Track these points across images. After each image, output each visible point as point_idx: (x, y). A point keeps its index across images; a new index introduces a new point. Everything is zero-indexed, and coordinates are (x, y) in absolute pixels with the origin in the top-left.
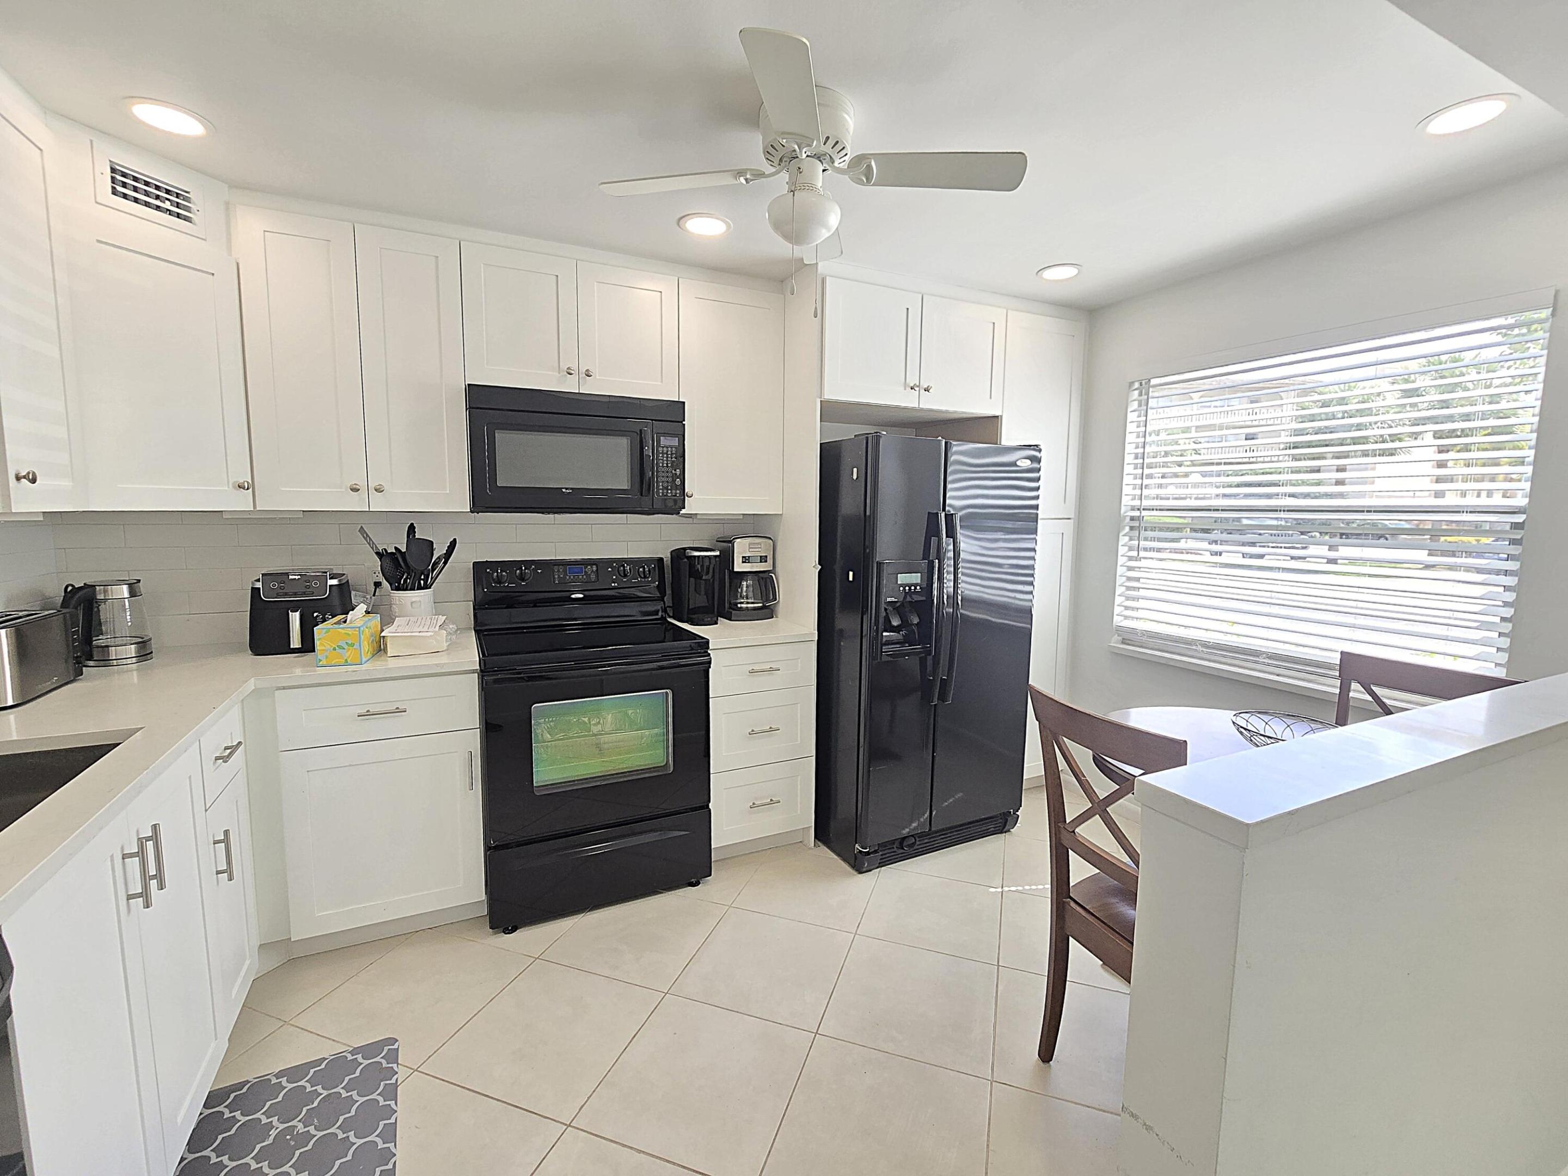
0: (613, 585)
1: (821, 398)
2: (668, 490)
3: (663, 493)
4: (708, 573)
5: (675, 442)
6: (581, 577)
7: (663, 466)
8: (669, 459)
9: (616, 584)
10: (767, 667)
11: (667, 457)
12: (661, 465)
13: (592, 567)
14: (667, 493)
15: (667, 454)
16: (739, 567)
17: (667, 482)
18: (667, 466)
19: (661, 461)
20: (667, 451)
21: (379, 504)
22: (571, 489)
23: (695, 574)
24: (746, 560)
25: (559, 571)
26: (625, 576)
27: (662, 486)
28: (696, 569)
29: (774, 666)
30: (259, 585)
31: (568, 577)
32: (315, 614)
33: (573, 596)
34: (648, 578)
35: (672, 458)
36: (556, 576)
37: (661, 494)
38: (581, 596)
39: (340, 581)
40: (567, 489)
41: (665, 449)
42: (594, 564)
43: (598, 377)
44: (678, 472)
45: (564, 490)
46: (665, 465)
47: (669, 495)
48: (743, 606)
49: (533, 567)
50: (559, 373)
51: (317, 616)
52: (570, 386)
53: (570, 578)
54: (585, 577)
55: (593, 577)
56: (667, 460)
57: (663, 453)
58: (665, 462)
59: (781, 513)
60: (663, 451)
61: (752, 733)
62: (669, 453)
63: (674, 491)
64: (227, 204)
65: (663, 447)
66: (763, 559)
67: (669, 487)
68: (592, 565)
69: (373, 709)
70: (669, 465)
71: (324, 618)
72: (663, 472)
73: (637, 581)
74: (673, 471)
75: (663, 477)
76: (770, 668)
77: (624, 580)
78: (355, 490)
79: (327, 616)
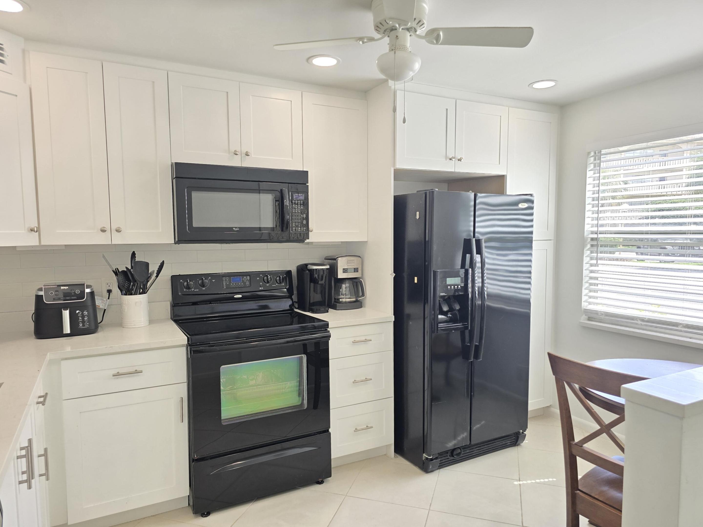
0: (260, 288)
1: (394, 167)
2: (298, 227)
3: (295, 230)
4: (322, 280)
5: (302, 196)
6: (240, 284)
7: (295, 213)
8: (299, 208)
9: (262, 288)
10: (363, 338)
12: (294, 211)
13: (247, 277)
14: (298, 229)
15: (297, 204)
16: (341, 275)
17: (298, 222)
19: (294, 209)
21: (118, 240)
22: (239, 228)
23: (313, 280)
24: (345, 271)
25: (226, 280)
26: (268, 282)
27: (295, 225)
28: (315, 277)
29: (368, 338)
30: (42, 293)
31: (232, 284)
32: (77, 312)
33: (235, 296)
34: (282, 283)
36: (224, 284)
37: (294, 230)
38: (240, 296)
39: (91, 290)
42: (248, 275)
43: (253, 156)
44: (305, 216)
45: (234, 229)
47: (299, 230)
48: (344, 300)
49: (210, 278)
50: (229, 154)
51: (78, 313)
52: (236, 162)
53: (233, 284)
54: (242, 284)
55: (248, 283)
58: (297, 210)
59: (367, 240)
60: (295, 203)
61: (355, 382)
62: (299, 204)
63: (302, 228)
64: (24, 51)
65: (295, 200)
66: (356, 270)
67: (299, 226)
68: (246, 276)
69: (121, 371)
70: (299, 211)
71: (82, 314)
72: (295, 216)
73: (275, 285)
74: (301, 215)
75: (295, 219)
76: (366, 339)
77: (267, 285)
78: (103, 231)
79: (84, 313)
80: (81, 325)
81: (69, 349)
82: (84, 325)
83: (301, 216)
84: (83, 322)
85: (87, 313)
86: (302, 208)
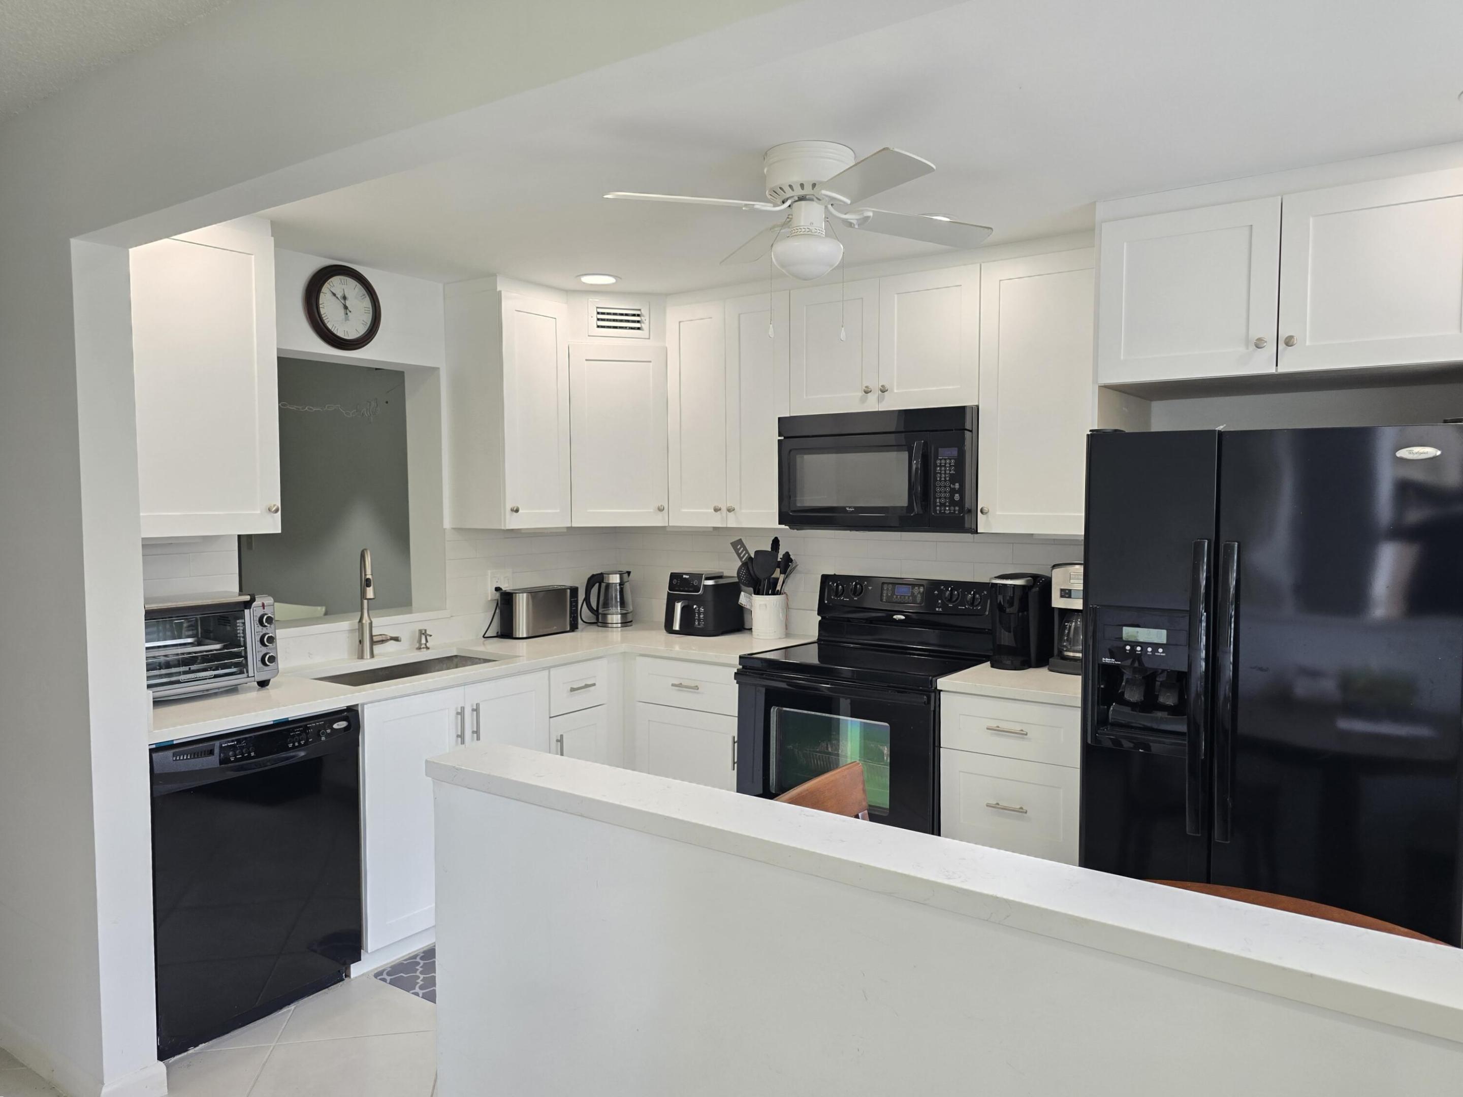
0: (937, 609)
1: (1100, 380)
2: (946, 506)
3: (940, 511)
5: (954, 452)
6: (907, 598)
7: (940, 481)
8: (948, 472)
9: (940, 609)
11: (945, 471)
12: (938, 479)
13: (919, 588)
14: (945, 510)
15: (945, 466)
16: (1058, 602)
17: (945, 498)
18: (945, 481)
19: (939, 475)
20: (945, 464)
22: (855, 507)
24: (1067, 594)
25: (888, 589)
26: (950, 600)
27: (940, 502)
28: (999, 599)
31: (895, 597)
32: (694, 607)
33: (895, 617)
34: (977, 605)
35: (950, 471)
36: (885, 595)
37: (938, 512)
38: (903, 617)
39: (715, 582)
40: (850, 507)
41: (943, 461)
42: (922, 585)
43: (895, 391)
44: (957, 486)
45: (848, 509)
46: (943, 479)
47: (947, 512)
48: (1071, 654)
49: (865, 583)
50: (859, 393)
51: (696, 608)
52: (866, 406)
53: (897, 597)
54: (911, 598)
55: (918, 598)
56: (945, 473)
57: (941, 466)
58: (943, 475)
60: (941, 463)
62: (948, 465)
63: (952, 508)
65: (941, 460)
67: (947, 504)
68: (919, 586)
69: (685, 683)
70: (948, 479)
71: (699, 610)
72: (940, 487)
73: (964, 608)
74: (952, 485)
75: (940, 492)
76: (1022, 730)
77: (950, 605)
78: (717, 510)
79: (701, 609)
80: (697, 623)
81: (677, 648)
82: (699, 624)
83: (950, 486)
84: (699, 620)
85: (703, 610)
86: (952, 472)
